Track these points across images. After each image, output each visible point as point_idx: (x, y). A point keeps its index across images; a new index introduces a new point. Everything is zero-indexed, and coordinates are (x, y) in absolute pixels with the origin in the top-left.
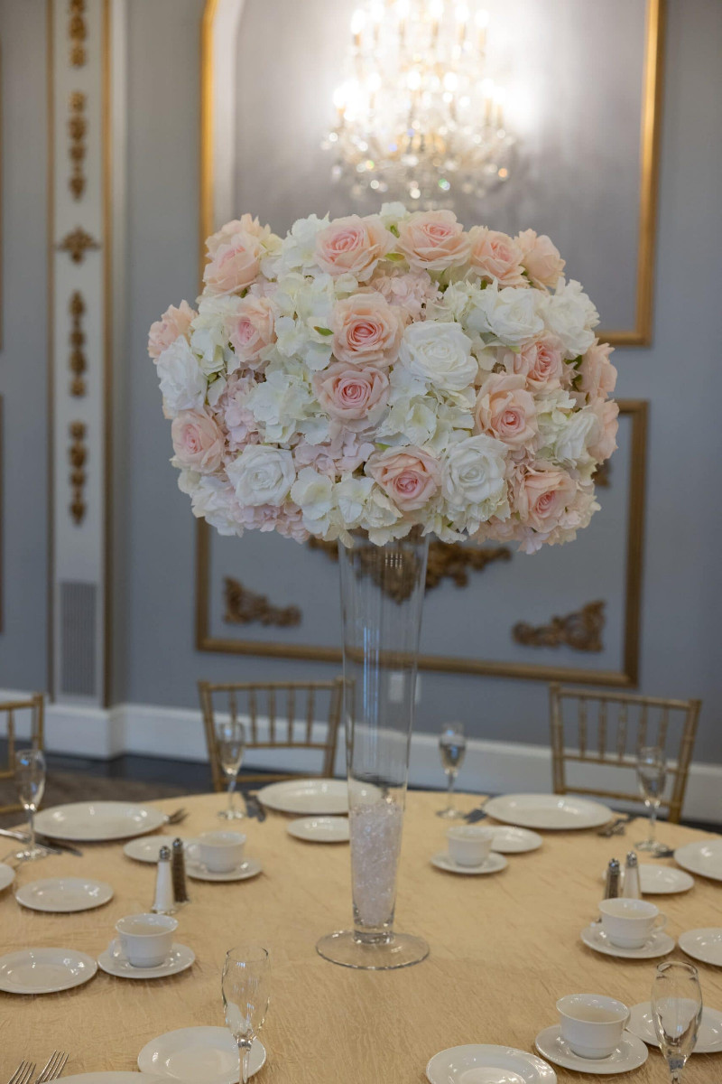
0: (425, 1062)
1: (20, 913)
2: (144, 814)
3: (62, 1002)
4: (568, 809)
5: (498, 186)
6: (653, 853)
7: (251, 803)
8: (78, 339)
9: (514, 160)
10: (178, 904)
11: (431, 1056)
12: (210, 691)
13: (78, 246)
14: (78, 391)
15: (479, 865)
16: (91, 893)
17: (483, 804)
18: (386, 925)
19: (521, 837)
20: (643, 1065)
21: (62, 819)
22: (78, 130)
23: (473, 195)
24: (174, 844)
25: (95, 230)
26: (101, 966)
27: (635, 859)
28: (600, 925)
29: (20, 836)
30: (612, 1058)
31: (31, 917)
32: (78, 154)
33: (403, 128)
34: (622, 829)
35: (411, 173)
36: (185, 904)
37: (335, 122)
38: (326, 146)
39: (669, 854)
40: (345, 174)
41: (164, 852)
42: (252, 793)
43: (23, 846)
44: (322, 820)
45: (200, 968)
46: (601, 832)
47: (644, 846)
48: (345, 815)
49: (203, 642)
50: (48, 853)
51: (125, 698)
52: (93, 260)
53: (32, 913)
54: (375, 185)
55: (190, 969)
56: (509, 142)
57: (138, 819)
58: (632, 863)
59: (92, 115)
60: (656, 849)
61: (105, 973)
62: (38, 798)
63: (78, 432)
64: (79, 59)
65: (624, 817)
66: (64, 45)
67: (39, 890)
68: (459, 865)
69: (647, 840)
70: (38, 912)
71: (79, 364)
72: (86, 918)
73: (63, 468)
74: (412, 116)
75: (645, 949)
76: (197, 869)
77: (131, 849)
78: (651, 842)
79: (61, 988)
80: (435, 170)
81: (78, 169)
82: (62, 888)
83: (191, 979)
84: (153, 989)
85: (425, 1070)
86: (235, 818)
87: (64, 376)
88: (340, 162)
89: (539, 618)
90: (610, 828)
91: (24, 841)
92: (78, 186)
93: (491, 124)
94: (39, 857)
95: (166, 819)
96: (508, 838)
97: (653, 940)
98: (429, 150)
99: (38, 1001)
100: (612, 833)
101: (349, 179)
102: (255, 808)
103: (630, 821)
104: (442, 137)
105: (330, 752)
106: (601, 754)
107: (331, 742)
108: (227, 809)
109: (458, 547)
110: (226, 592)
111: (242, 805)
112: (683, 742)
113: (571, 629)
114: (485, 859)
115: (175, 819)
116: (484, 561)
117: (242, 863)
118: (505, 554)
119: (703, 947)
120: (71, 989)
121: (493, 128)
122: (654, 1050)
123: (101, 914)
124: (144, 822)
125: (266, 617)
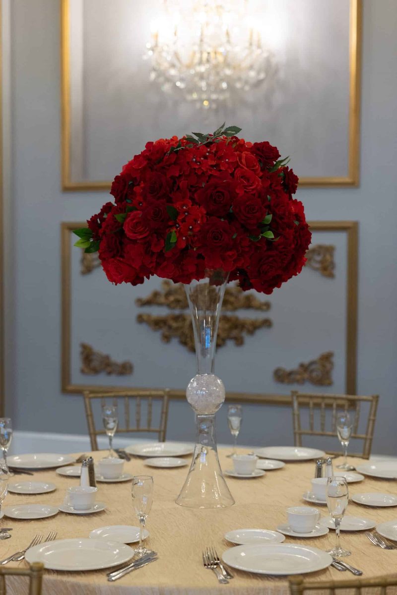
2: (62, 458)
5: (258, 83)
6: (346, 469)
7: (120, 454)
9: (269, 68)
15: (251, 474)
16: (44, 488)
19: (273, 464)
23: (242, 89)
24: (89, 459)
26: (60, 510)
27: (330, 461)
30: (312, 533)
31: (17, 496)
33: (196, 48)
35: (201, 77)
37: (153, 43)
38: (145, 58)
39: (354, 470)
40: (158, 76)
41: (84, 462)
45: (108, 511)
47: (342, 467)
49: (66, 388)
54: (178, 84)
56: (265, 55)
57: (60, 460)
58: (329, 464)
60: (348, 467)
61: (63, 512)
65: (332, 456)
67: (19, 486)
68: (239, 474)
69: (342, 464)
70: (19, 494)
72: (45, 496)
74: (202, 41)
76: (98, 477)
77: (58, 471)
78: (345, 464)
79: (43, 517)
80: (218, 74)
83: (106, 515)
88: (154, 70)
89: (291, 365)
93: (253, 44)
95: (75, 461)
96: (266, 464)
98: (214, 62)
99: (33, 522)
100: (324, 462)
101: (161, 79)
102: (124, 456)
103: (335, 458)
104: (221, 53)
105: (162, 434)
106: (323, 430)
107: (163, 428)
108: (108, 456)
109: (237, 319)
110: (82, 353)
111: (116, 455)
112: (369, 420)
113: (312, 371)
114: (253, 471)
115: (79, 461)
116: (253, 328)
117: (121, 475)
118: (267, 323)
119: (364, 500)
120: (47, 518)
121: (254, 47)
122: (332, 530)
123: (52, 495)
124: (63, 461)
125: (109, 369)
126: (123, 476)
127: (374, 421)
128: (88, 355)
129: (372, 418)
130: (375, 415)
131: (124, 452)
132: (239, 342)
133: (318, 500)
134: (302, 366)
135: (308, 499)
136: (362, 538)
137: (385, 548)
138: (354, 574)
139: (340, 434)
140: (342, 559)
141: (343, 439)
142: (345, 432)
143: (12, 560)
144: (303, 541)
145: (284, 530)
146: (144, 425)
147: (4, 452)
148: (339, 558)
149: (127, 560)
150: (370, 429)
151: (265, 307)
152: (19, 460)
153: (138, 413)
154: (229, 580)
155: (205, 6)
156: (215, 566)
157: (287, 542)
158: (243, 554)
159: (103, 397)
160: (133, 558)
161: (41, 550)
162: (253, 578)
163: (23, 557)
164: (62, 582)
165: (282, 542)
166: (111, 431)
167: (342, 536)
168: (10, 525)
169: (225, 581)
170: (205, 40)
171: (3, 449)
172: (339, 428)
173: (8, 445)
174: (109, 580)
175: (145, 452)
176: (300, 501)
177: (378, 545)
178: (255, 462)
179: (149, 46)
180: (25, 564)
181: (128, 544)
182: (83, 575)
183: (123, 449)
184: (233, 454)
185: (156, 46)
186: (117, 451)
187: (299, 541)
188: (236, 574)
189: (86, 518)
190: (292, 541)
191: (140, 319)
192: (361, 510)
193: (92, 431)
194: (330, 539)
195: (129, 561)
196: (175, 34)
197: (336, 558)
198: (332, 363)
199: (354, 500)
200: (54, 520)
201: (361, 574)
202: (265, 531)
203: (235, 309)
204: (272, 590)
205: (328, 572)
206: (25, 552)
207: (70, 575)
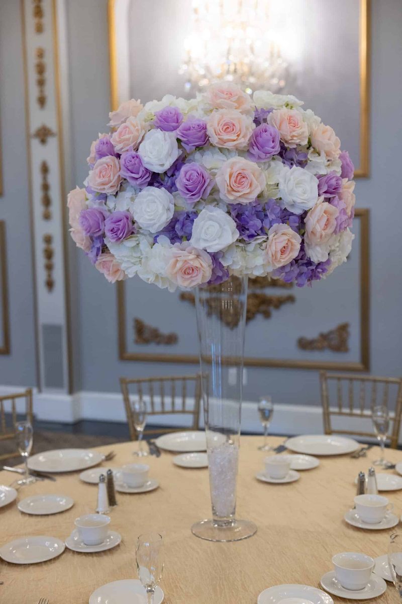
0: (257, 595)
1: (20, 516)
2: (91, 455)
3: (45, 567)
4: (333, 443)
5: (279, 90)
6: (383, 467)
7: (152, 447)
8: (46, 187)
10: (111, 507)
11: (260, 592)
12: (126, 383)
13: (44, 135)
14: (47, 217)
15: (284, 478)
16: (61, 503)
17: (284, 442)
18: (231, 516)
19: (307, 461)
20: (384, 593)
21: (43, 461)
22: (41, 69)
24: (107, 473)
25: (52, 125)
26: (67, 545)
27: (373, 472)
28: (355, 510)
29: (20, 471)
30: (366, 589)
31: (27, 518)
32: (41, 83)
33: (224, 60)
34: (365, 453)
36: (115, 506)
37: (186, 58)
38: (181, 72)
39: (392, 467)
40: (192, 88)
41: (102, 478)
42: (152, 441)
43: (22, 477)
44: (192, 455)
45: (124, 545)
46: (353, 455)
47: (378, 463)
48: (205, 451)
49: (123, 355)
50: (36, 480)
51: (81, 388)
52: (52, 142)
53: (28, 515)
55: (119, 545)
56: (285, 65)
57: (87, 458)
58: (372, 473)
59: (48, 60)
60: (385, 465)
61: (70, 550)
62: (29, 449)
63: (48, 240)
64: (39, 29)
65: (366, 446)
66: (31, 21)
67: (31, 502)
68: (272, 478)
69: (379, 459)
70: (31, 515)
71: (47, 202)
72: (58, 517)
73: (41, 261)
74: (229, 53)
75: (381, 523)
76: (122, 486)
77: (83, 476)
78: (382, 460)
79: (45, 560)
81: (42, 91)
82: (44, 500)
83: (119, 551)
84: (98, 558)
85: (257, 601)
86: (143, 455)
87: (39, 209)
88: (189, 81)
89: (312, 334)
90: (358, 454)
91: (23, 474)
92: (42, 101)
93: (273, 56)
94: (31, 482)
95: (103, 457)
96: (300, 461)
97: (386, 518)
98: (239, 72)
99: (31, 568)
100: (359, 456)
102: (154, 449)
103: (368, 449)
104: (246, 64)
105: (196, 415)
109: (265, 296)
110: (135, 327)
112: (398, 401)
113: (331, 340)
114: (286, 472)
116: (279, 303)
117: (148, 482)
118: (291, 299)
120: (50, 560)
123: (67, 515)
125: (158, 340)
127: (401, 402)
128: (140, 328)
132: (267, 315)
134: (322, 335)
135: (352, 523)
146: (178, 407)
150: (399, 411)
151: (288, 286)
171: (23, 453)
184: (264, 447)
185: (190, 61)
189: (95, 559)
191: (183, 297)
198: (348, 333)
203: (263, 287)
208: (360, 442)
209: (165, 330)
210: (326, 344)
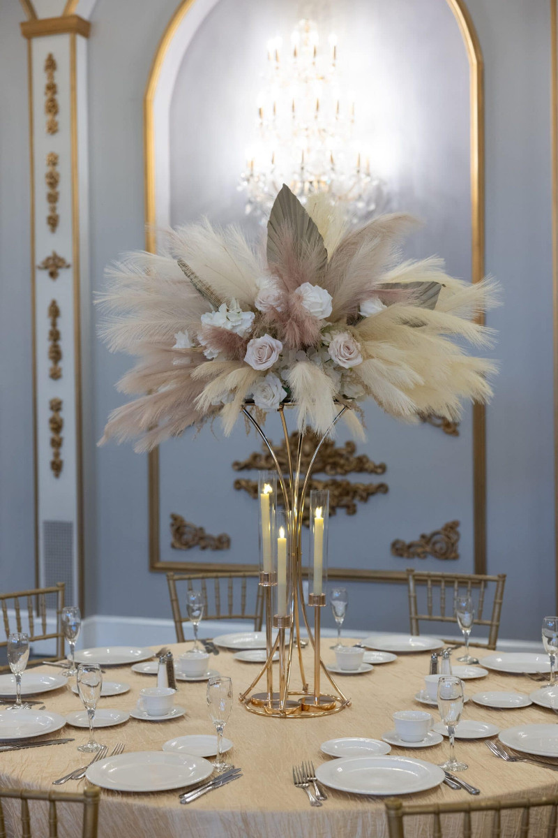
2: (140, 652)
3: (113, 731)
5: (369, 214)
6: (468, 662)
7: (208, 646)
8: (55, 336)
9: (381, 199)
10: (172, 689)
12: (174, 580)
13: (54, 266)
14: (55, 375)
15: (357, 670)
16: (116, 688)
17: (361, 642)
19: (383, 656)
22: (53, 181)
24: (167, 655)
25: (67, 254)
26: (132, 716)
27: (448, 655)
29: (63, 665)
30: (423, 742)
32: (53, 198)
33: (296, 177)
34: (450, 652)
37: (248, 173)
38: (239, 189)
39: (477, 663)
40: (255, 209)
41: (162, 658)
42: (208, 641)
43: (67, 670)
47: (463, 659)
49: (155, 565)
51: (95, 612)
52: (66, 276)
56: (375, 183)
57: (137, 654)
58: (446, 657)
59: (63, 170)
60: (470, 660)
61: (134, 718)
63: (56, 406)
64: (53, 129)
65: (452, 646)
66: (41, 118)
68: (342, 669)
69: (464, 655)
71: (56, 355)
72: (116, 699)
73: (45, 434)
74: (302, 168)
76: (179, 675)
77: (134, 668)
78: (466, 656)
81: (53, 209)
87: (44, 364)
88: (250, 202)
89: (411, 536)
92: (53, 222)
93: (361, 172)
95: (155, 655)
96: (375, 657)
98: (317, 192)
99: (99, 731)
101: (259, 212)
102: (211, 648)
103: (456, 648)
104: (325, 183)
105: (258, 620)
106: (443, 615)
107: (259, 614)
108: (193, 649)
109: (348, 484)
110: (172, 525)
111: (202, 647)
112: (495, 603)
113: (434, 544)
114: (360, 666)
115: (158, 655)
116: (368, 494)
118: (383, 488)
119: (486, 700)
120: (117, 726)
121: (363, 176)
122: (446, 738)
123: (124, 697)
124: (141, 655)
125: (203, 543)
126: (209, 674)
127: (501, 604)
128: (179, 527)
129: (498, 601)
130: (501, 598)
131: (212, 644)
132: (351, 510)
133: (433, 700)
134: (423, 537)
135: (421, 701)
136: (482, 747)
137: (508, 760)
138: (471, 793)
139: (461, 621)
140: (457, 774)
141: (465, 627)
142: (467, 618)
143: (71, 778)
144: (412, 752)
145: (391, 738)
146: (237, 611)
147: (72, 647)
148: (454, 773)
149: (205, 777)
150: (496, 614)
151: (379, 470)
152: (90, 655)
153: (231, 597)
154: (322, 802)
155: (307, 129)
156: (307, 785)
157: (393, 754)
158: (340, 770)
159: (189, 579)
160: (212, 775)
161: (105, 767)
162: (351, 799)
163: (83, 775)
164: (127, 805)
165: (388, 754)
166: (195, 620)
167: (458, 746)
168: (73, 734)
169: (317, 804)
170: (308, 168)
171: (70, 643)
172: (459, 614)
173: (76, 638)
174: (181, 803)
175: (236, 644)
176: (413, 701)
177: (500, 757)
178: (362, 654)
179: (243, 175)
180: (86, 783)
181: (207, 758)
182: (152, 796)
183: (212, 639)
184: (338, 645)
185: (252, 175)
186: (204, 642)
187: (407, 752)
188: (330, 794)
189: (161, 726)
190: (399, 752)
191: (238, 485)
192: (483, 712)
193: (177, 618)
194: (444, 750)
195: (207, 779)
196: (273, 162)
197: (450, 773)
198: (457, 534)
199: (475, 701)
200: (124, 729)
201: (478, 793)
202: (368, 740)
203: (346, 472)
204: (373, 813)
205: (439, 791)
206: (87, 768)
207: (136, 796)
208: (446, 642)
209: (213, 531)
210: (428, 549)
